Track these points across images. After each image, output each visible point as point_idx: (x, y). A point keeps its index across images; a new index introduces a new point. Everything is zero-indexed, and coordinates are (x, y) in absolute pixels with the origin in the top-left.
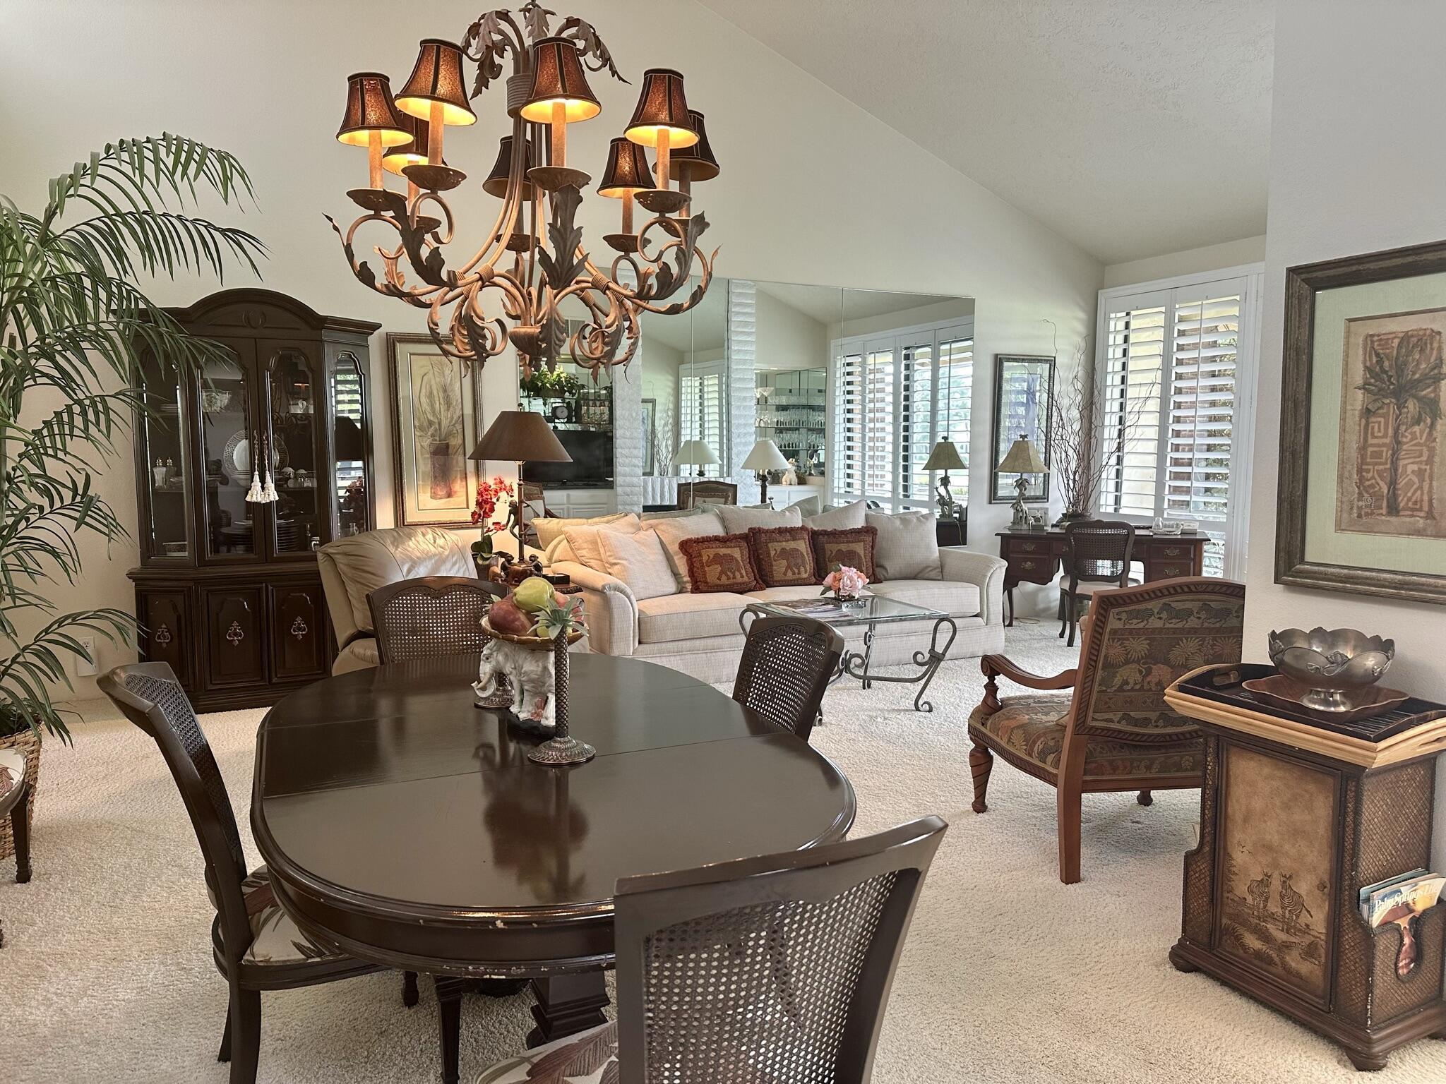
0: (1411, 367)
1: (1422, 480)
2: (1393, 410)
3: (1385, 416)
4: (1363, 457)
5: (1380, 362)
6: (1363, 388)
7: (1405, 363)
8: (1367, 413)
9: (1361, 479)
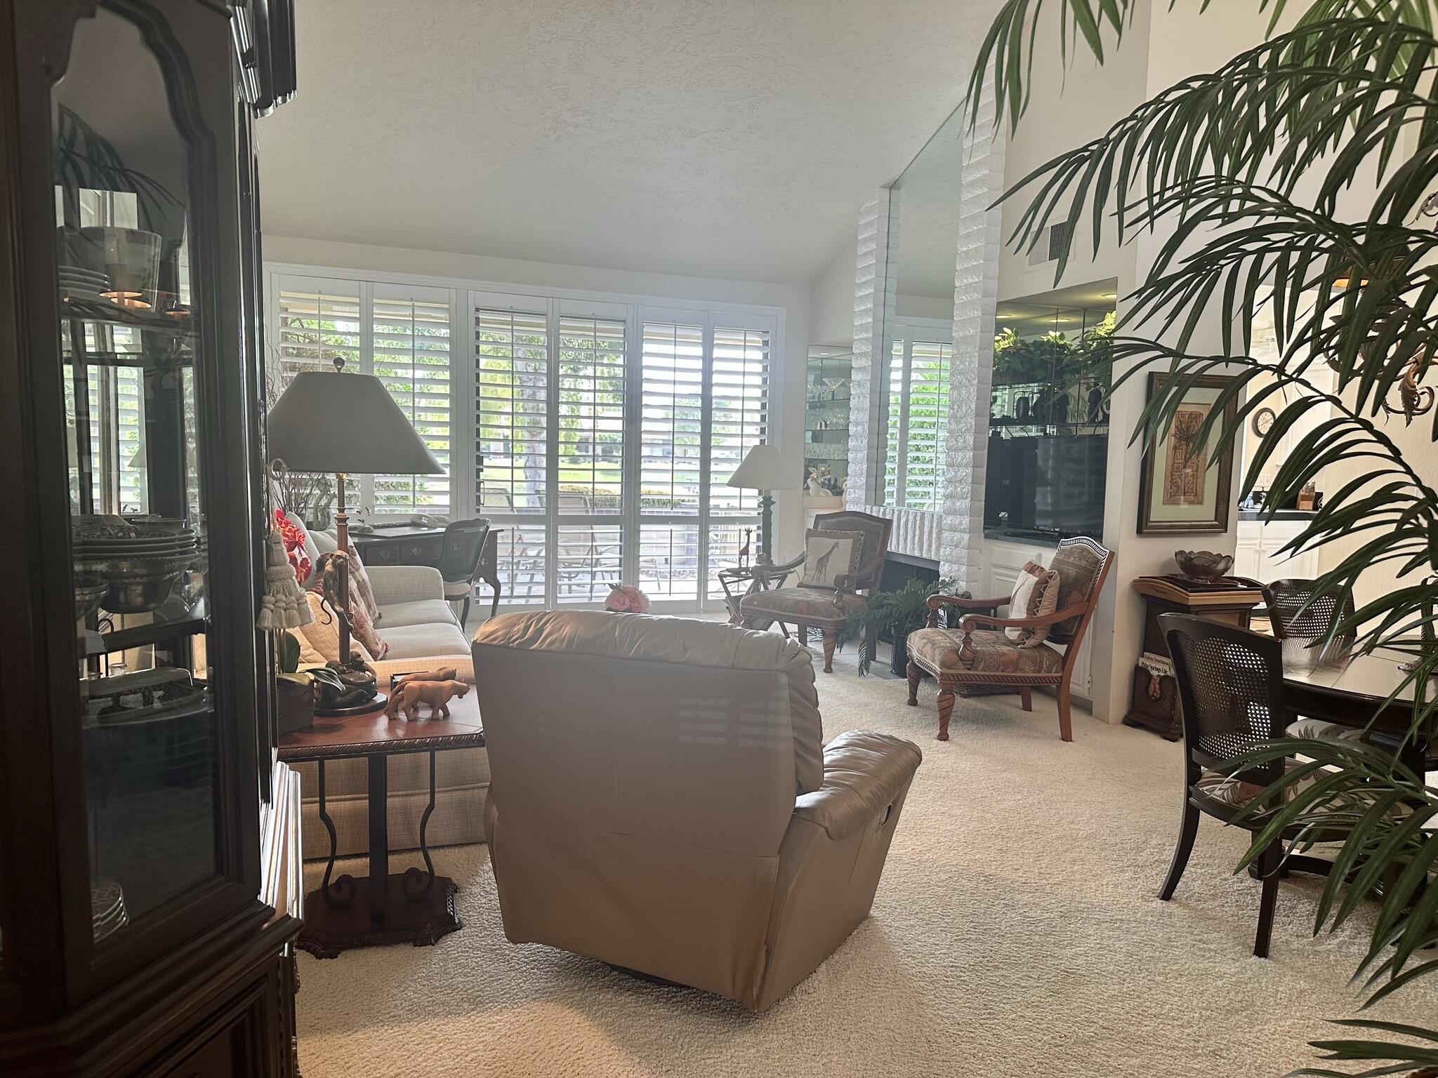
0: (1192, 428)
1: (1194, 479)
2: (1184, 447)
3: (1182, 449)
4: (1173, 468)
5: (1181, 424)
6: (1174, 436)
7: (1190, 426)
8: (1175, 448)
9: (1172, 479)
